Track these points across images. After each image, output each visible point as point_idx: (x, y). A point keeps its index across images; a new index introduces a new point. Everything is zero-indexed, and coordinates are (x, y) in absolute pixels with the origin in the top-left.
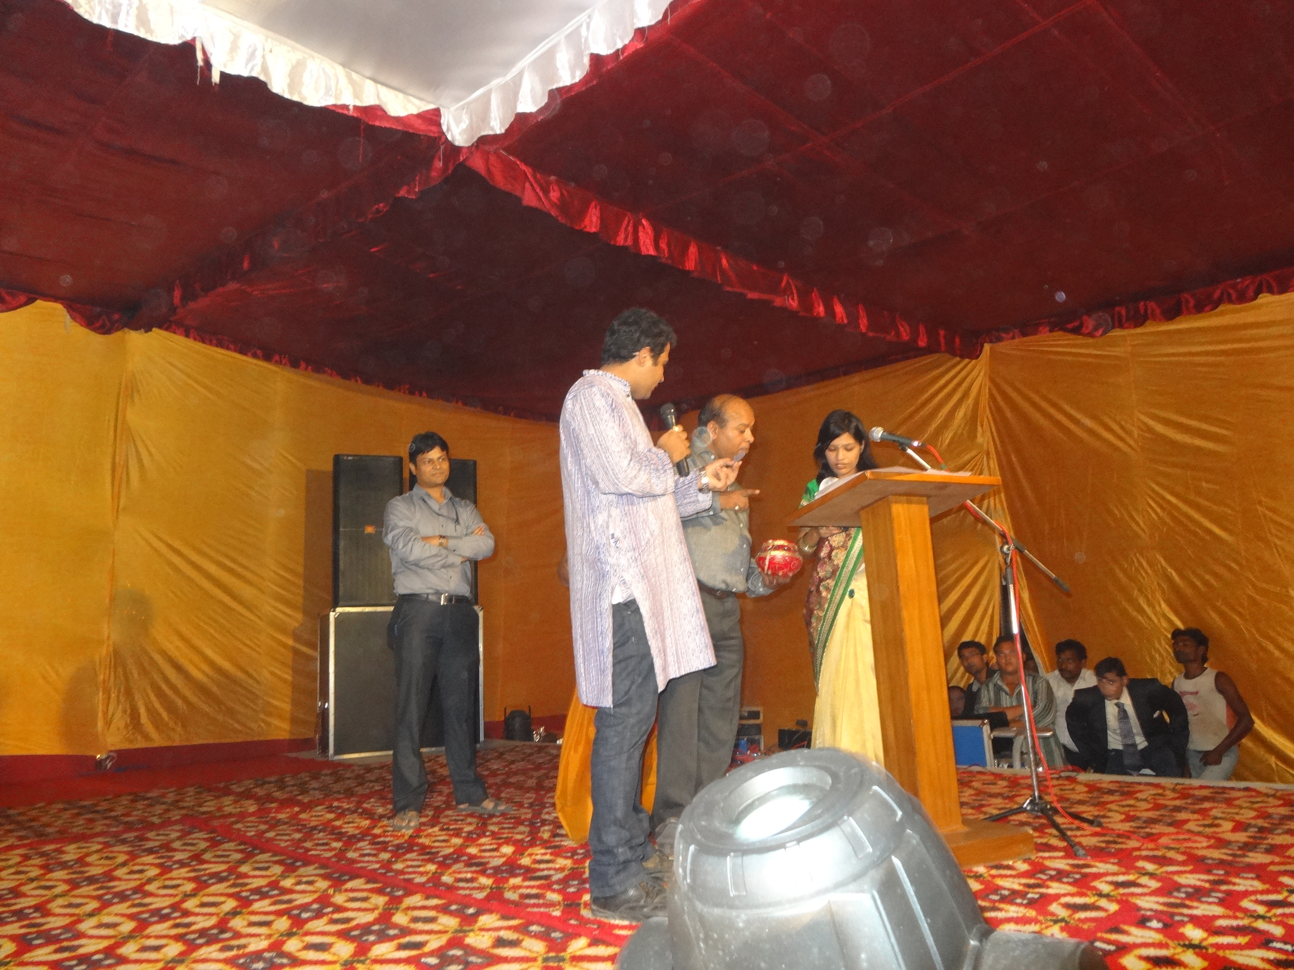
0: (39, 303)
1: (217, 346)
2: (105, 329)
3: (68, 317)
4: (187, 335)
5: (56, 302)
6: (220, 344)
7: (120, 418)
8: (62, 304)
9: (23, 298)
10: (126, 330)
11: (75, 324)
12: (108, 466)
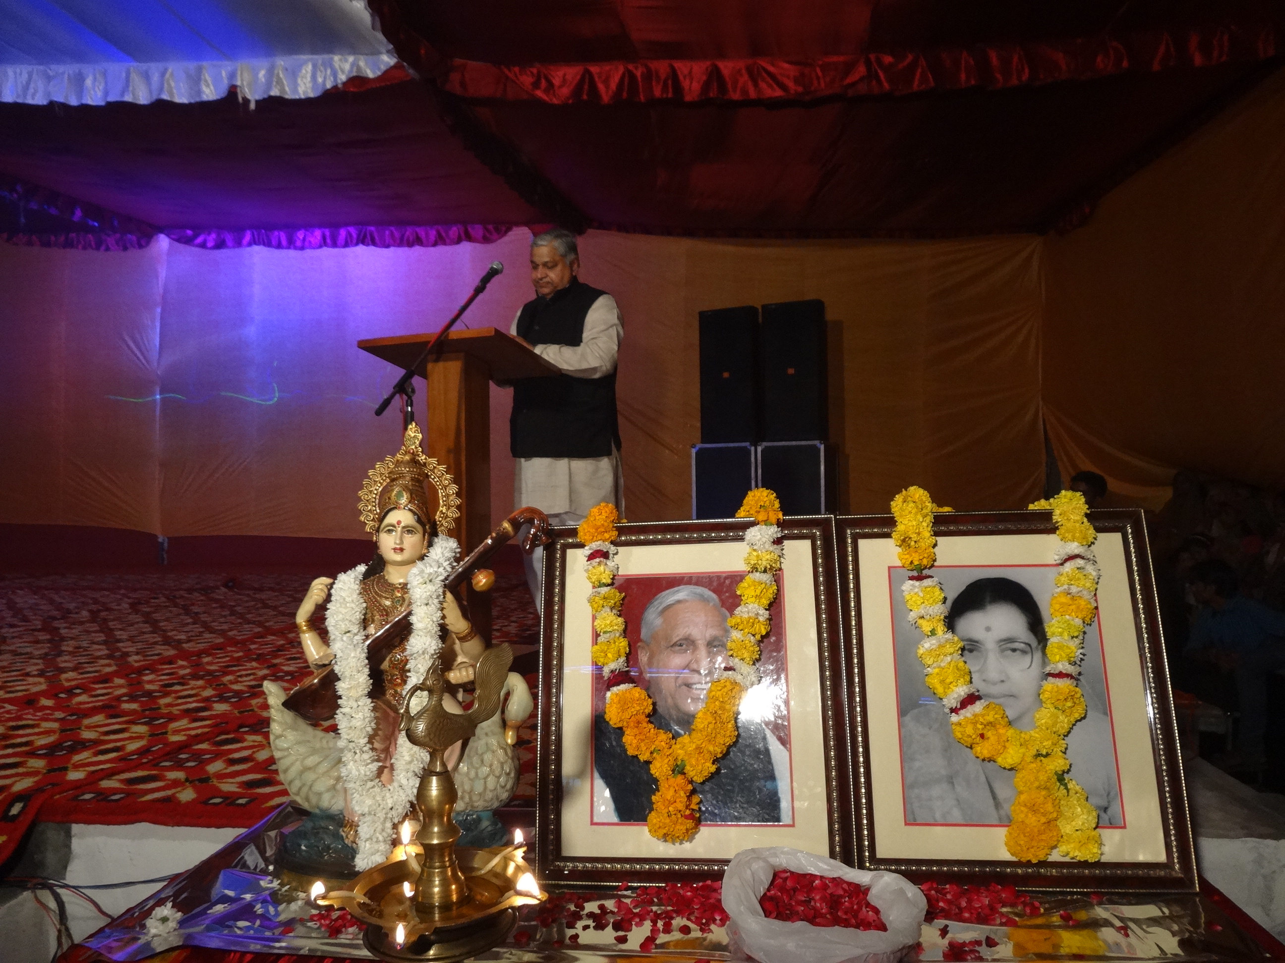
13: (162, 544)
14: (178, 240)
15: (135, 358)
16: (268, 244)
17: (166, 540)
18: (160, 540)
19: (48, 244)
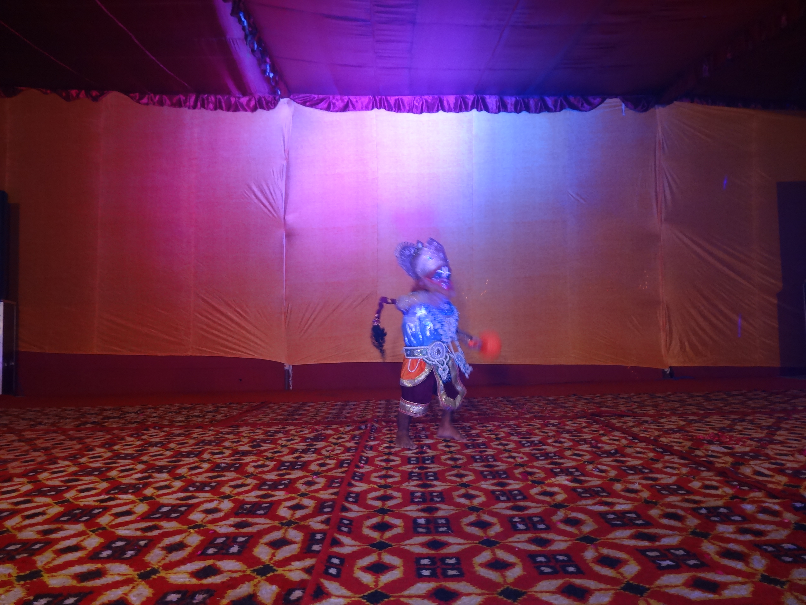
0: (608, 101)
1: (712, 105)
2: (645, 109)
3: (623, 105)
4: (692, 101)
5: (616, 97)
6: (714, 103)
7: (657, 163)
8: (620, 98)
9: (598, 100)
10: (656, 106)
11: (627, 109)
12: (653, 194)
13: (289, 370)
14: (304, 104)
15: (262, 206)
16: (389, 109)
17: (291, 367)
18: (286, 368)
19: (179, 105)
